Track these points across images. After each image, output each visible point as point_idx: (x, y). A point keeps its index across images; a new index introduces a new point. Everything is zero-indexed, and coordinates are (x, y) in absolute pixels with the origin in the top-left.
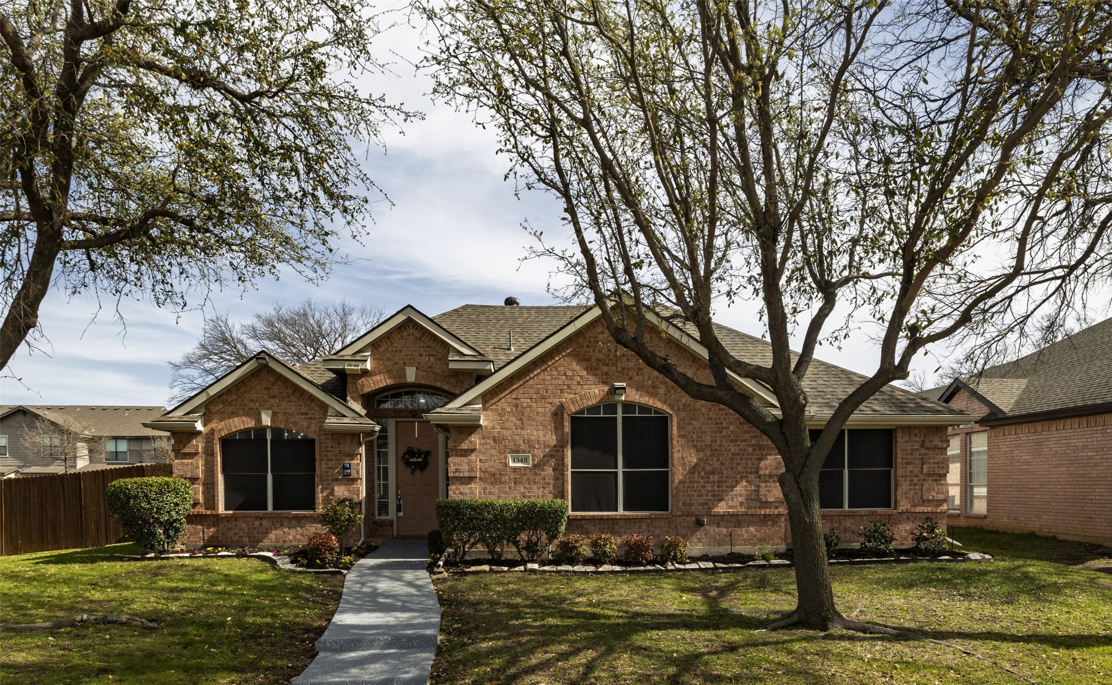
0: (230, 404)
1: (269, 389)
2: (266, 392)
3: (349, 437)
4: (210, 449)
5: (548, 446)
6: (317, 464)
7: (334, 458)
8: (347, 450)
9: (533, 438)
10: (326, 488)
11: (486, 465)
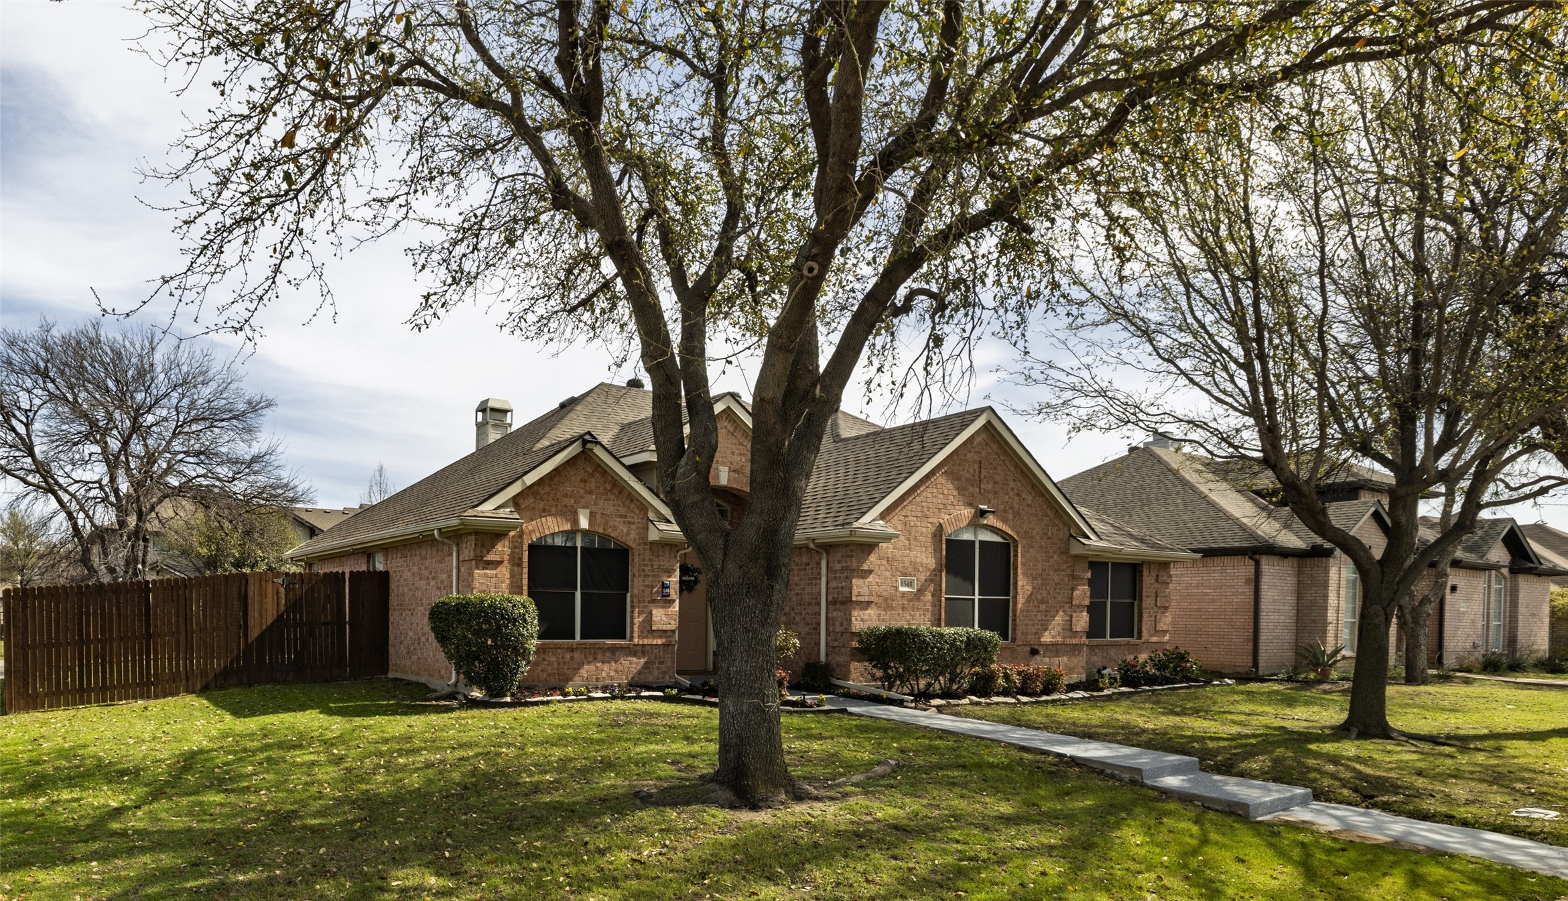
0: (542, 499)
1: (585, 481)
2: (582, 485)
3: (667, 548)
4: (517, 556)
5: (930, 569)
6: (634, 580)
7: (651, 574)
8: (666, 564)
9: (918, 560)
10: (643, 612)
11: (882, 588)
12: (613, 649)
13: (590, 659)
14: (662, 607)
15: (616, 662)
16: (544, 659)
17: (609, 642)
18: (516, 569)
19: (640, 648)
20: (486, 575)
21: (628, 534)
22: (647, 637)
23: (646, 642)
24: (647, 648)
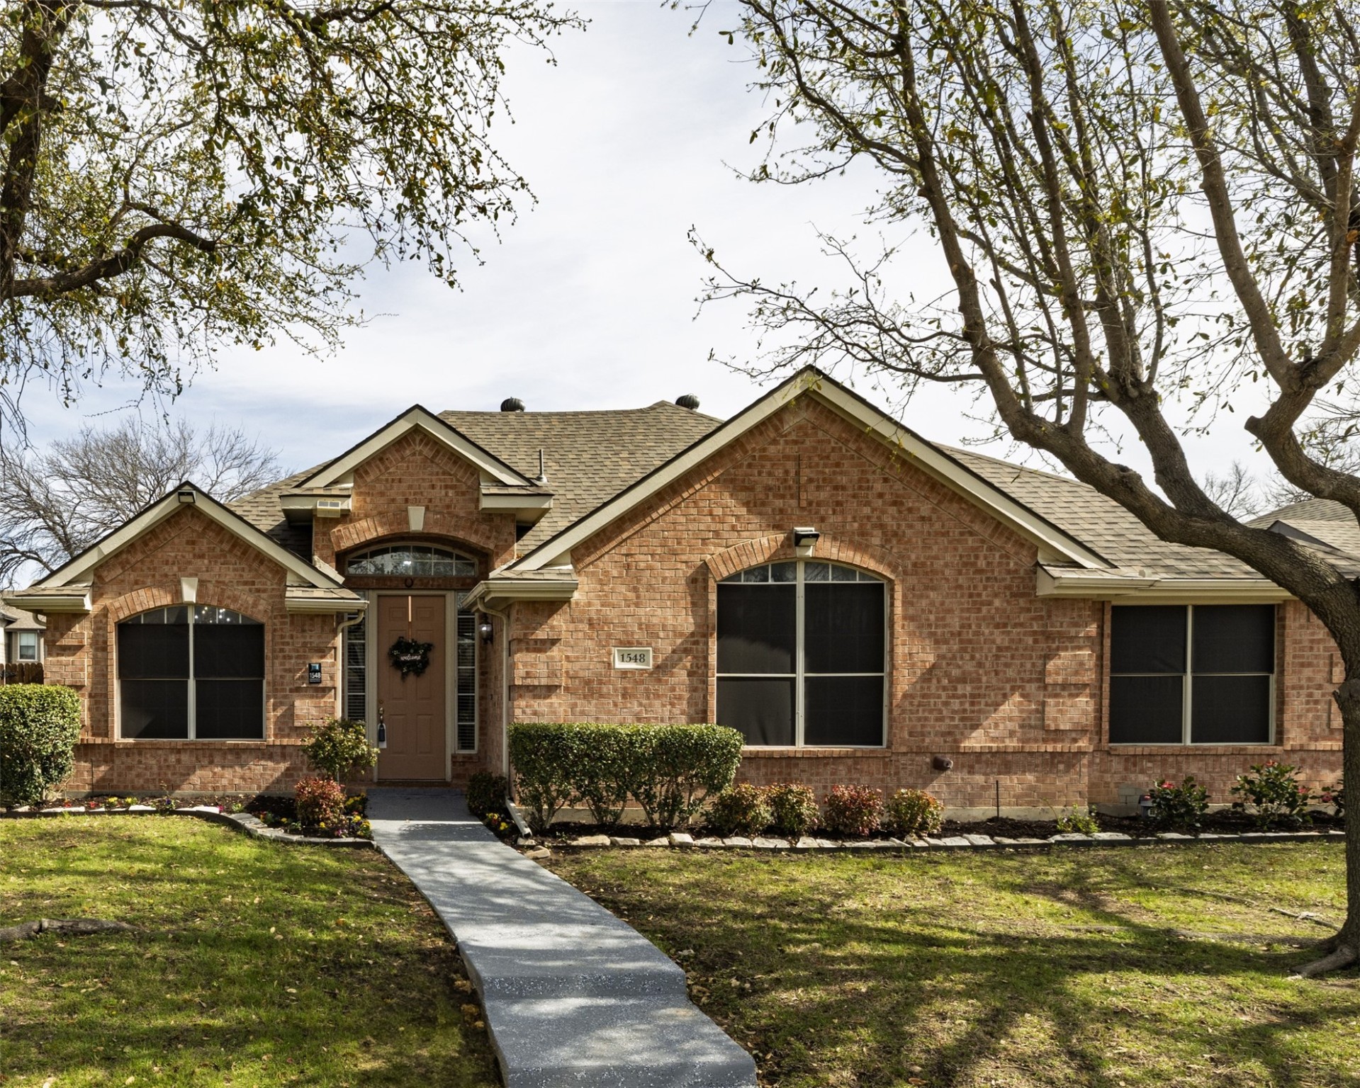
0: (133, 568)
1: (193, 543)
2: (189, 548)
3: (318, 621)
4: (101, 639)
5: (681, 634)
6: (267, 664)
7: (294, 654)
8: (316, 641)
9: (655, 620)
10: (282, 704)
11: (577, 666)
12: (237, 751)
13: (206, 762)
14: (312, 697)
15: (242, 766)
16: (140, 762)
17: (231, 742)
18: (100, 654)
19: (279, 751)
20: (60, 664)
21: (255, 605)
22: (289, 736)
23: (285, 741)
24: (288, 750)
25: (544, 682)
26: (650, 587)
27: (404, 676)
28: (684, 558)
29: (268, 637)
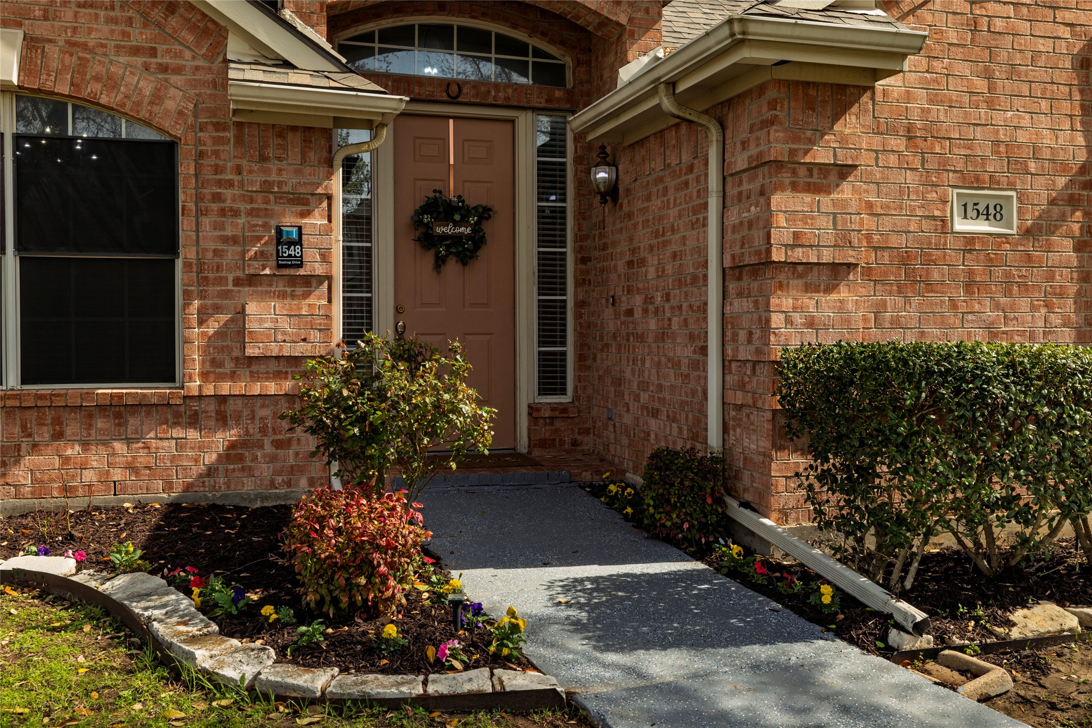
3: (295, 140)
5: (1064, 168)
6: (185, 226)
7: (243, 207)
8: (291, 181)
9: (1022, 137)
10: (217, 309)
11: (887, 224)
13: (45, 435)
14: (282, 296)
15: (129, 441)
17: (105, 390)
19: (212, 407)
21: (157, 98)
22: (233, 376)
23: (226, 388)
24: (232, 406)
25: (827, 256)
26: (1013, 70)
27: (439, 263)
28: (1069, 16)
29: (185, 168)
